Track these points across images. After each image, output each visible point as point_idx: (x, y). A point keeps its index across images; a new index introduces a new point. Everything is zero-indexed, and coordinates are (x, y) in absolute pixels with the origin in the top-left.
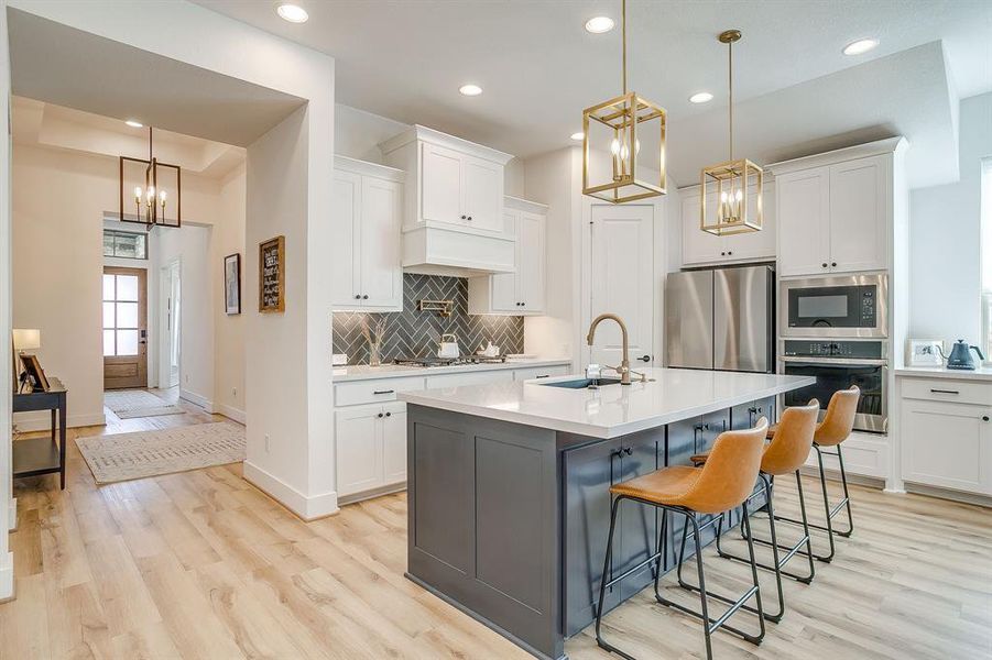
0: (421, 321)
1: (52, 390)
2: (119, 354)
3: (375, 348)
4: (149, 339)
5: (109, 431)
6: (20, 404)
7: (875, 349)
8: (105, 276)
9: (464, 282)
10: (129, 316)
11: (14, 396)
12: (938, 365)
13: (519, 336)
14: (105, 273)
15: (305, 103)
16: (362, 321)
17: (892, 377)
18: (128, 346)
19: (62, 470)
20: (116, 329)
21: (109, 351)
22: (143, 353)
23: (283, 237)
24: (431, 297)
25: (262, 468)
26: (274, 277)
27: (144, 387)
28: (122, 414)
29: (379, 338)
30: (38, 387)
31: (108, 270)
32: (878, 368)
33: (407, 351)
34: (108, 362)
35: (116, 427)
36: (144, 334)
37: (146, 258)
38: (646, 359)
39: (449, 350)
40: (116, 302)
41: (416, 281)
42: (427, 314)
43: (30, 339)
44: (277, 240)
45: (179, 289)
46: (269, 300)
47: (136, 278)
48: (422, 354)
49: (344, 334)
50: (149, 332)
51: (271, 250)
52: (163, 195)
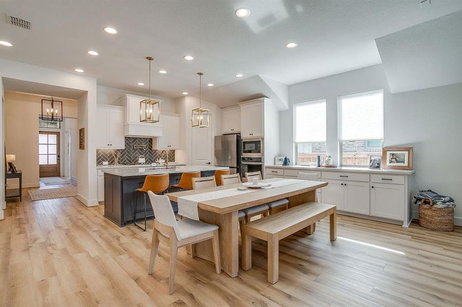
0: (134, 152)
1: (18, 173)
3: (116, 160)
4: (61, 158)
5: (40, 188)
6: (7, 176)
7: (260, 160)
9: (151, 139)
10: (53, 149)
11: (5, 174)
12: (280, 164)
13: (173, 156)
14: (40, 133)
15: (87, 92)
16: (113, 152)
17: (264, 167)
18: (53, 161)
19: (20, 196)
20: (48, 154)
22: (59, 163)
23: (84, 128)
24: (138, 144)
25: (82, 196)
26: (82, 139)
27: (59, 176)
28: (47, 184)
29: (118, 156)
30: (13, 171)
32: (261, 165)
33: (129, 161)
34: (41, 167)
35: (43, 187)
36: (59, 156)
37: (60, 128)
38: (209, 163)
39: (142, 160)
40: (48, 144)
41: (129, 140)
42: (137, 149)
43: (11, 157)
44: (82, 129)
45: (70, 140)
46: (82, 146)
47: (56, 135)
48: (135, 162)
49: (107, 155)
50: (61, 156)
51: (82, 131)
52: (56, 111)
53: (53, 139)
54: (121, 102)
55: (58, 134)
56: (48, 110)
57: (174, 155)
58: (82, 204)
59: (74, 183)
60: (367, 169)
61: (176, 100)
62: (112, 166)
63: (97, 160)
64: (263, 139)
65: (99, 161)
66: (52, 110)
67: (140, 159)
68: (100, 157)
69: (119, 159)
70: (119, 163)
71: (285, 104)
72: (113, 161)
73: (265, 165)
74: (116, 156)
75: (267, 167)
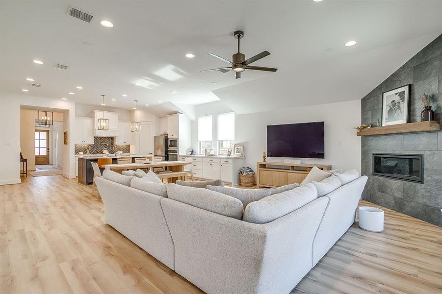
0: (101, 146)
2: (41, 154)
3: (88, 151)
4: (50, 150)
5: (36, 171)
7: (176, 151)
8: (36, 133)
9: (113, 138)
10: (44, 144)
15: (69, 110)
17: (179, 156)
18: (44, 152)
19: (26, 174)
20: (39, 147)
21: (37, 153)
22: (48, 154)
24: (104, 141)
25: (66, 174)
26: (66, 138)
27: (49, 164)
28: (40, 169)
29: (90, 149)
30: (22, 158)
31: (36, 130)
32: (177, 155)
33: (97, 152)
34: (37, 157)
36: (48, 149)
37: (49, 127)
38: (151, 154)
39: (106, 151)
40: (40, 140)
41: (96, 138)
42: (102, 144)
45: (57, 136)
46: (66, 142)
47: (46, 133)
48: (102, 153)
49: (82, 148)
50: (50, 148)
51: (66, 133)
52: (49, 119)
53: (44, 135)
54: (91, 115)
55: (48, 132)
56: (43, 118)
57: (129, 148)
58: (65, 177)
59: (60, 168)
60: (226, 156)
61: (130, 112)
62: (85, 155)
63: (75, 151)
64: (178, 138)
65: (77, 152)
66: (46, 118)
67: (104, 151)
68: (77, 150)
69: (90, 150)
70: (90, 153)
71: (193, 118)
72: (86, 152)
73: (180, 154)
74: (88, 148)
75: (181, 156)
